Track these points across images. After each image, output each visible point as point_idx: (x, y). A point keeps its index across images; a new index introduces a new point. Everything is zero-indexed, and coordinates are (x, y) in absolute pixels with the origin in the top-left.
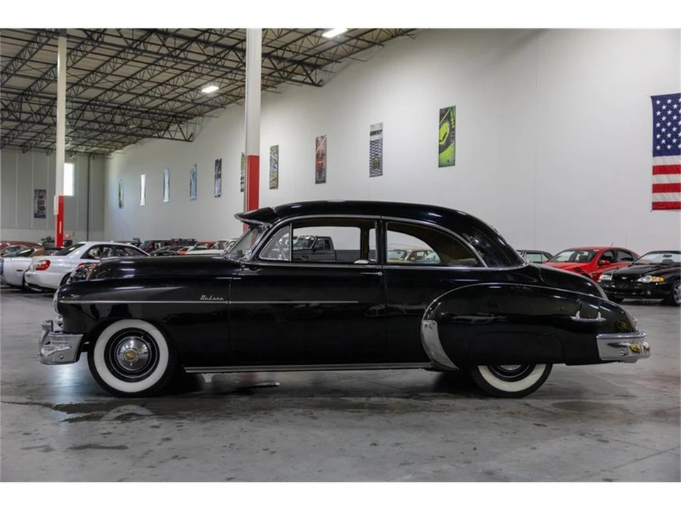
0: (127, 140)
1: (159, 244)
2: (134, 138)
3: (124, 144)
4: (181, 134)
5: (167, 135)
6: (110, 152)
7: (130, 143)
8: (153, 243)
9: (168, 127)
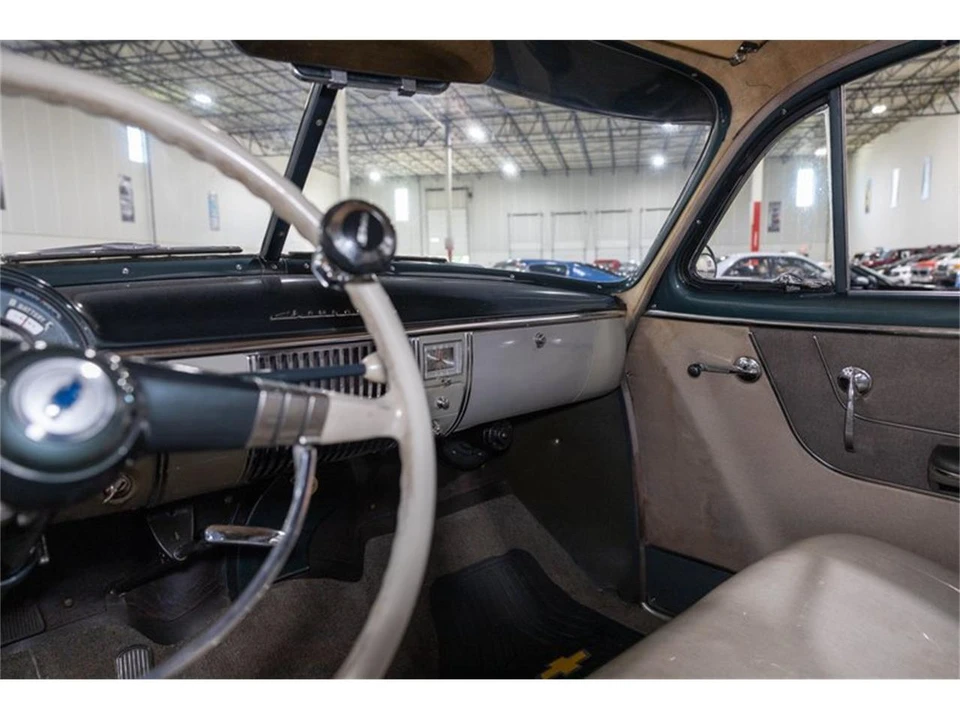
0: (876, 130)
1: (908, 253)
2: (886, 126)
3: (873, 136)
4: (951, 106)
5: (928, 110)
6: (856, 148)
7: (878, 134)
8: (900, 252)
9: (931, 102)
